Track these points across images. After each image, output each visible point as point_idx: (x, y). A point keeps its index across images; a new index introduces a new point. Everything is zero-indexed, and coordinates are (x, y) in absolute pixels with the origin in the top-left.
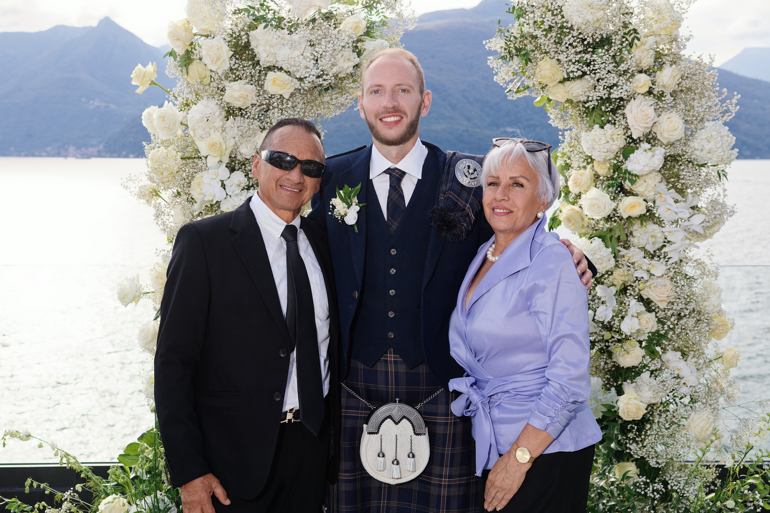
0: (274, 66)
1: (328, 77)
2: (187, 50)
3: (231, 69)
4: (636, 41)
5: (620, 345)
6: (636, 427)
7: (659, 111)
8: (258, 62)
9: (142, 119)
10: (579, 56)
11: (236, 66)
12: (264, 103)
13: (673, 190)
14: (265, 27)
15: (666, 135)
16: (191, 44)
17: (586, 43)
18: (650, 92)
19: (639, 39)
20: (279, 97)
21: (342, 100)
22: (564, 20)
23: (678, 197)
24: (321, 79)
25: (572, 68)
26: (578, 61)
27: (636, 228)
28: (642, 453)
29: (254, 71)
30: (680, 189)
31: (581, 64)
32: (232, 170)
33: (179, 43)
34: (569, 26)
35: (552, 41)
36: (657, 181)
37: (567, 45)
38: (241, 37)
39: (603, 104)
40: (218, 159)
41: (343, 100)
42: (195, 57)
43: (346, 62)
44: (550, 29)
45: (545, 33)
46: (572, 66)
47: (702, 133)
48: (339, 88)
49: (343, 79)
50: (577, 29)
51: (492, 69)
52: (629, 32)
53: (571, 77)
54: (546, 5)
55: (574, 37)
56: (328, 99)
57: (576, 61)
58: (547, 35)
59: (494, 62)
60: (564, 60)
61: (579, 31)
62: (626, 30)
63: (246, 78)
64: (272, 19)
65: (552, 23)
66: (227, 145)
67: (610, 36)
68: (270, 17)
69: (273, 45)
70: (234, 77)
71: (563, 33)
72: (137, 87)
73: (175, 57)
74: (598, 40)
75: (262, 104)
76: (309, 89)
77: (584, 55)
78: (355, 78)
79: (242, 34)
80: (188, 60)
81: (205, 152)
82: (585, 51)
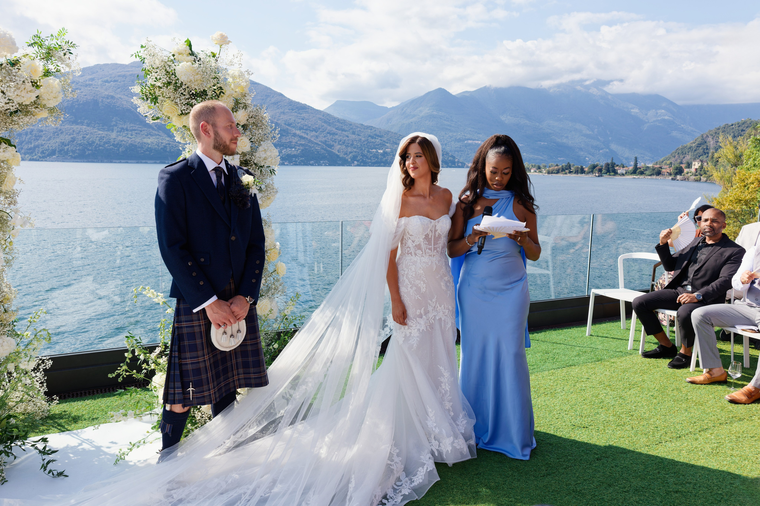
1: (14, 104)
4: (222, 94)
10: (187, 101)
17: (191, 93)
19: (223, 93)
21: (26, 119)
22: (177, 78)
24: (8, 105)
25: (184, 107)
26: (187, 104)
31: (188, 106)
34: (180, 82)
35: (172, 91)
37: (180, 94)
41: (28, 120)
43: (29, 93)
44: (169, 83)
45: (166, 85)
46: (184, 106)
47: (261, 148)
48: (26, 112)
49: (27, 106)
50: (185, 85)
51: (136, 105)
52: (217, 88)
53: (184, 113)
54: (165, 68)
55: (183, 89)
56: (16, 118)
57: (186, 104)
58: (167, 87)
59: (136, 101)
60: (179, 102)
61: (186, 86)
62: (215, 88)
65: (170, 80)
67: (205, 91)
71: (177, 86)
74: (198, 92)
76: (1, 112)
77: (190, 100)
78: (36, 106)
82: (190, 98)
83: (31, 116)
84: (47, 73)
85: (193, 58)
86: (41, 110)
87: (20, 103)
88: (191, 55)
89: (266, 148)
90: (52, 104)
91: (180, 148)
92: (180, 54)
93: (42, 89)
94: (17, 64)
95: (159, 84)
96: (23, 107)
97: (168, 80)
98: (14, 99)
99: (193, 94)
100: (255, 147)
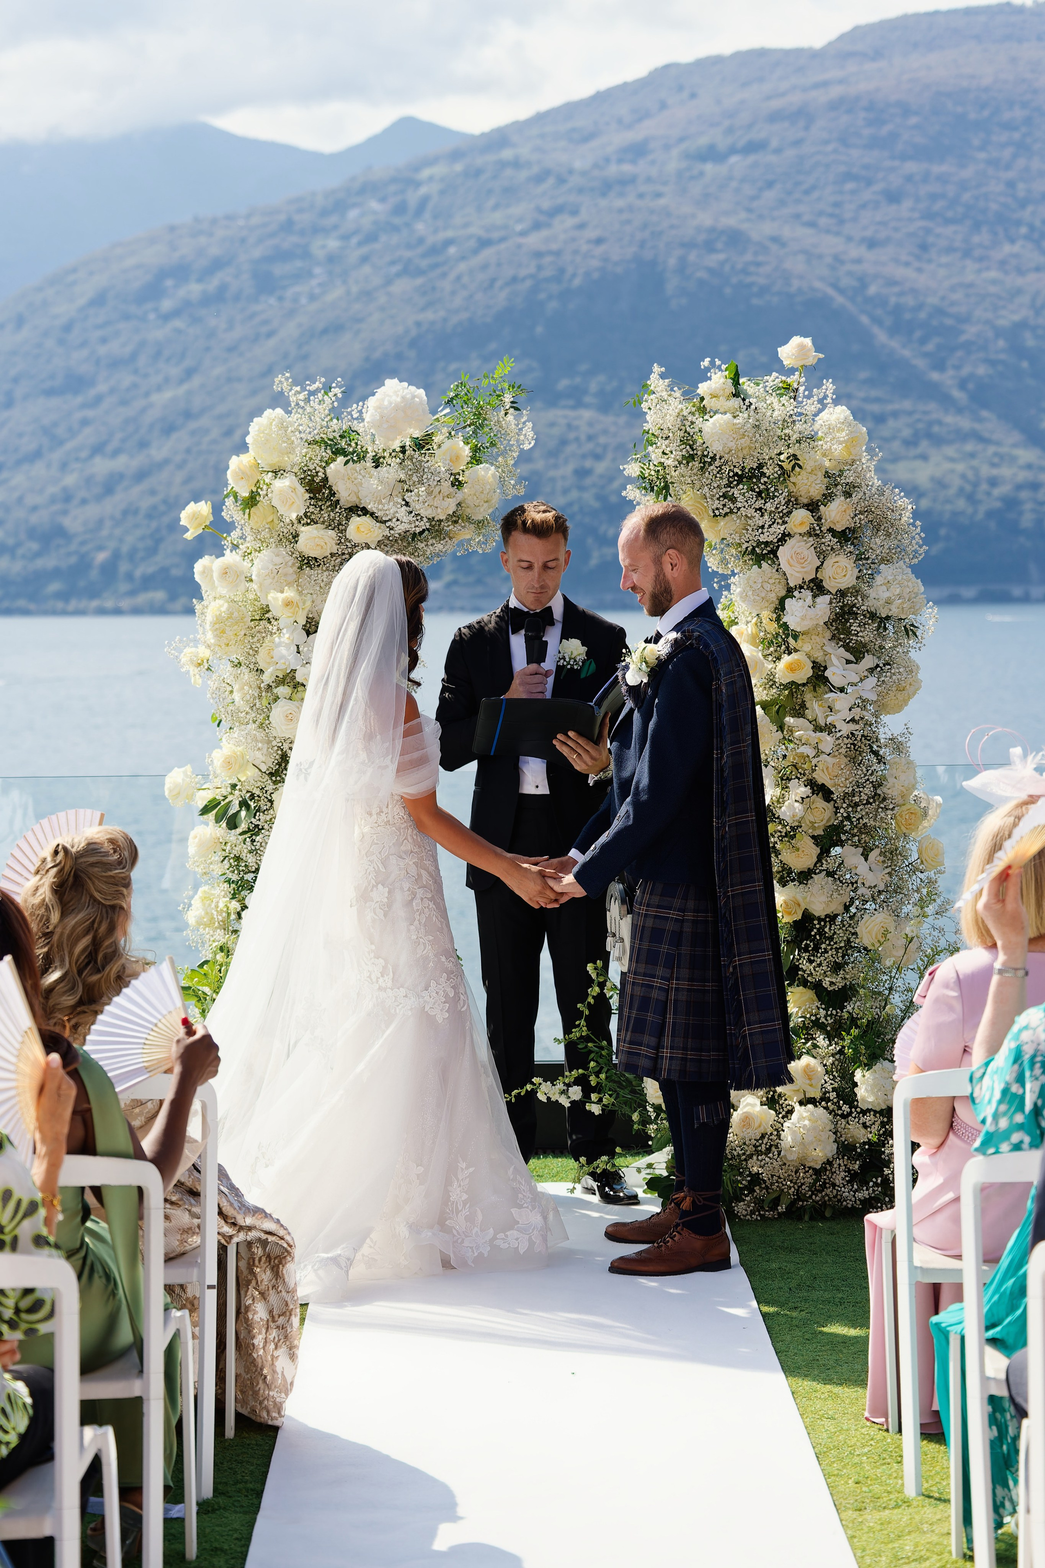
0: (357, 506)
1: (423, 523)
2: (252, 492)
3: (305, 514)
4: (797, 469)
5: (786, 839)
6: (812, 944)
7: (822, 555)
8: (338, 501)
9: (193, 574)
10: (725, 489)
11: (311, 509)
12: (346, 552)
13: (842, 649)
14: (347, 463)
15: (833, 584)
16: (258, 481)
17: (731, 474)
18: (811, 533)
19: (800, 467)
21: (439, 547)
22: (705, 446)
23: (852, 658)
24: (413, 525)
25: (717, 504)
26: (725, 496)
27: (808, 696)
28: (818, 975)
29: (332, 514)
30: (853, 648)
31: (726, 500)
33: (241, 482)
34: (711, 455)
35: (695, 471)
36: (827, 638)
37: (711, 477)
38: (317, 473)
39: (758, 546)
40: (292, 620)
41: (442, 546)
42: (261, 499)
43: (446, 499)
44: (692, 457)
45: (684, 462)
46: (717, 502)
47: (879, 579)
48: (437, 531)
49: (440, 521)
50: (720, 459)
51: (631, 501)
52: (788, 458)
53: (718, 514)
54: (683, 428)
55: (717, 467)
56: (423, 545)
57: (720, 496)
58: (688, 463)
59: (632, 493)
60: (708, 495)
61: (722, 461)
62: (782, 457)
63: (323, 523)
64: (354, 452)
65: (693, 450)
66: (304, 603)
67: (760, 466)
68: (351, 450)
69: (356, 482)
70: (309, 521)
71: (705, 462)
72: (186, 530)
73: (236, 497)
74: (747, 470)
75: (343, 554)
76: (400, 535)
77: (729, 489)
78: (454, 519)
79: (318, 469)
80: (252, 501)
81: (275, 612)
82: (729, 485)
83: (447, 539)
84: (476, 459)
85: (736, 402)
86: (463, 527)
87: (430, 517)
88: (734, 395)
89: (890, 578)
90: (482, 512)
91: (715, 585)
92: (714, 396)
93: (466, 490)
94: (427, 444)
95: (670, 462)
96: (433, 523)
97: (690, 450)
98: (423, 513)
99: (736, 474)
100: (866, 576)
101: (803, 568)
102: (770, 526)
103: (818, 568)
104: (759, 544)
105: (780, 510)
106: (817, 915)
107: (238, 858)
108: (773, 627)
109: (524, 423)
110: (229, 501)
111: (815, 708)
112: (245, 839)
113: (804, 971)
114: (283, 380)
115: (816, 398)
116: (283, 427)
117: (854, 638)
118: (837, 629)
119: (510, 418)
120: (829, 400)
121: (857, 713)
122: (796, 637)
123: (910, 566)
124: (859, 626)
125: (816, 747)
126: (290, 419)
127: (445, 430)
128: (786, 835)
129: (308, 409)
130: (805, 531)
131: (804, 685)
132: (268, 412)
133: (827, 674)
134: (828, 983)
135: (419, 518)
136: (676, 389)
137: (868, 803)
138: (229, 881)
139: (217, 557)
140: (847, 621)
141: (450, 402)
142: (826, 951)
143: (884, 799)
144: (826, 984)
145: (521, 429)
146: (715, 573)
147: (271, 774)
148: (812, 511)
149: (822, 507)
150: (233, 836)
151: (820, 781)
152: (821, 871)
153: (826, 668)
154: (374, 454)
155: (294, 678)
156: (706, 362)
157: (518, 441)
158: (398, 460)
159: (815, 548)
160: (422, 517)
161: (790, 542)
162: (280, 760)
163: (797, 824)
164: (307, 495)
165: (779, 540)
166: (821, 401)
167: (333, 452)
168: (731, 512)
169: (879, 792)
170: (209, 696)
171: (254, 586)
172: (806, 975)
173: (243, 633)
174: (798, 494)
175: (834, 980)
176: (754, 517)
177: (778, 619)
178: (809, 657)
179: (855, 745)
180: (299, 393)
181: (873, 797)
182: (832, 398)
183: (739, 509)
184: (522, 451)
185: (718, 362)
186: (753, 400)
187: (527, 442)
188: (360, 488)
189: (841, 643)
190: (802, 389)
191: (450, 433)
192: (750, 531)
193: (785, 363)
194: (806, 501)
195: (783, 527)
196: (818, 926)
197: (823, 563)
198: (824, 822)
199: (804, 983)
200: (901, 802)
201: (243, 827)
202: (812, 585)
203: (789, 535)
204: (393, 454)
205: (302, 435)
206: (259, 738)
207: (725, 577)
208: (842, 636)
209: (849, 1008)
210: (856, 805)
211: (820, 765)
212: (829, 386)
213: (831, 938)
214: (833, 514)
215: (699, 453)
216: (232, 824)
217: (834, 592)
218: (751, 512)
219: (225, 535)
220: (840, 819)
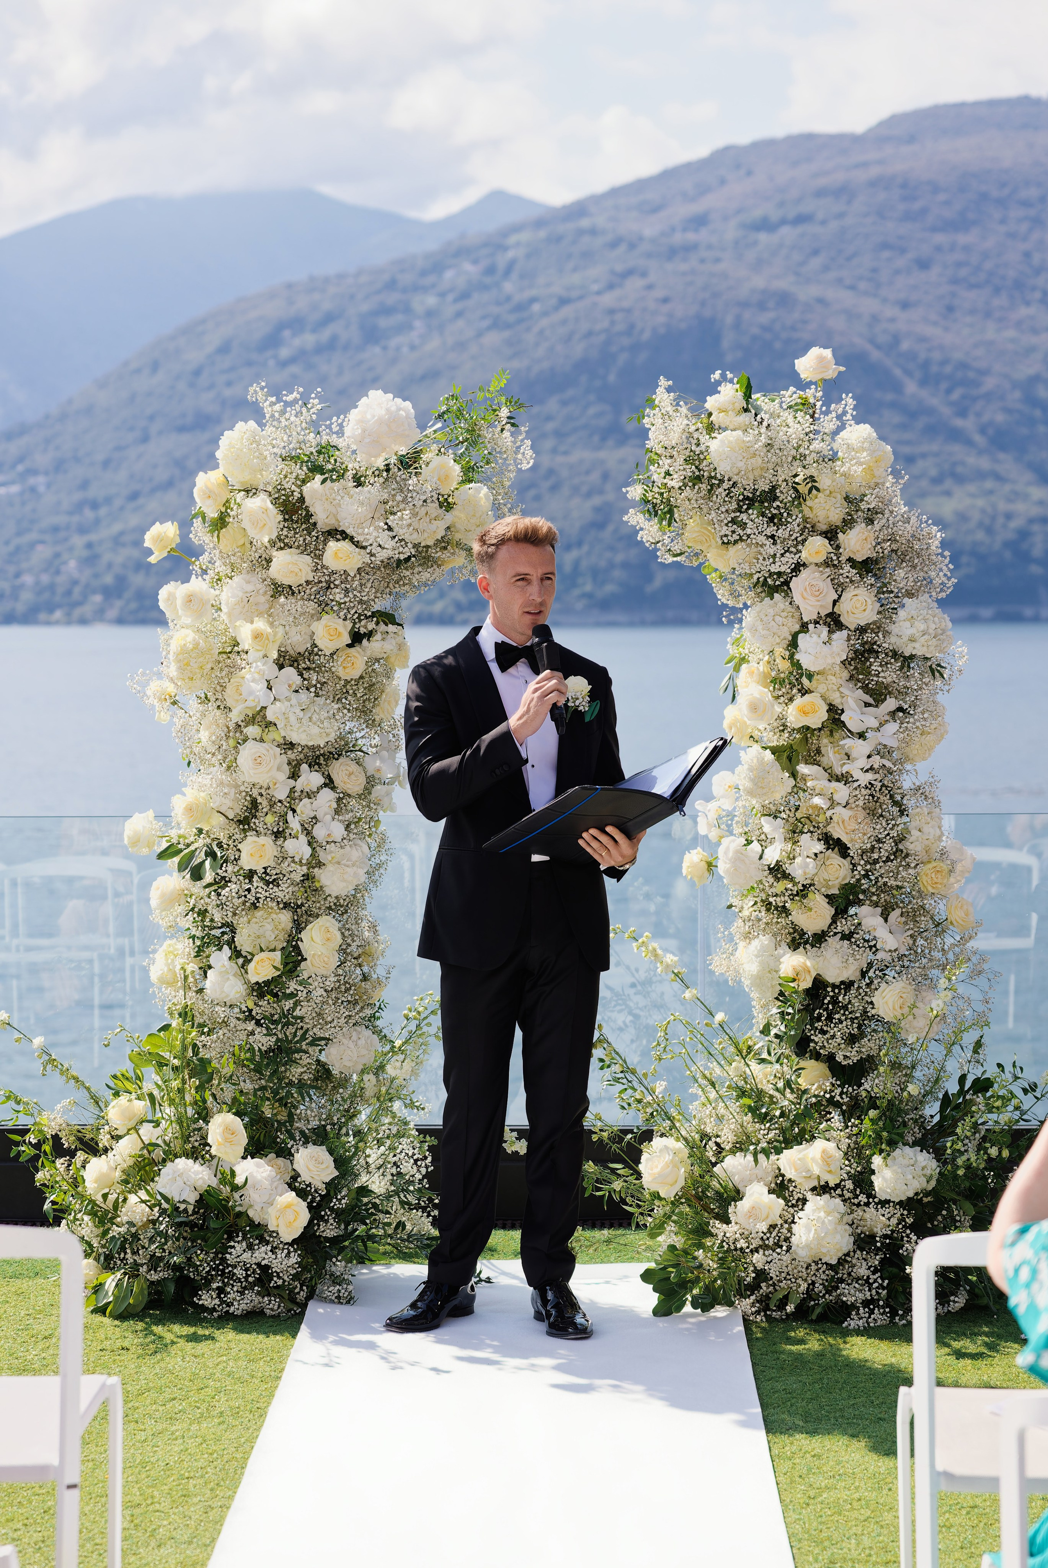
0: (336, 530)
1: (405, 547)
2: (222, 512)
3: (279, 537)
4: (814, 492)
5: (797, 898)
6: (825, 1013)
7: (840, 588)
8: (315, 524)
9: (158, 600)
10: (734, 515)
11: (285, 532)
12: (323, 580)
13: (860, 691)
14: (324, 481)
15: (851, 619)
16: (227, 501)
17: (741, 497)
18: (828, 563)
20: (342, 572)
21: (425, 573)
22: (712, 466)
23: (871, 701)
24: (394, 551)
25: (725, 530)
26: (734, 521)
27: (824, 742)
28: (831, 1047)
29: (308, 538)
30: (873, 690)
31: (735, 526)
32: (281, 667)
33: (209, 502)
34: (719, 476)
35: (702, 494)
36: (844, 679)
37: (719, 501)
38: (293, 492)
39: (770, 577)
40: (261, 654)
41: (428, 574)
42: (231, 520)
43: (433, 522)
44: (698, 479)
45: (690, 484)
46: (725, 528)
47: (903, 614)
48: (424, 558)
49: (427, 547)
50: (729, 480)
51: (633, 526)
52: (804, 480)
53: (726, 541)
54: (689, 446)
55: (725, 490)
56: (408, 573)
57: (729, 522)
58: (694, 485)
59: (635, 518)
60: (715, 521)
61: (731, 483)
62: (797, 479)
63: (298, 547)
64: (333, 470)
65: (699, 470)
66: (275, 636)
67: (774, 488)
68: (330, 467)
69: (335, 502)
70: (282, 545)
71: (712, 486)
72: (150, 552)
73: (204, 518)
74: (758, 493)
75: (320, 582)
76: (382, 562)
77: (738, 514)
78: (443, 544)
79: (293, 487)
80: (221, 522)
81: (246, 644)
82: (739, 510)
83: (434, 566)
84: (467, 478)
85: (747, 418)
86: (453, 554)
87: (416, 542)
88: (745, 411)
89: (914, 613)
92: (722, 411)
93: (456, 512)
94: (415, 462)
95: (675, 483)
96: (420, 549)
97: (696, 471)
98: (407, 537)
99: (748, 498)
100: (887, 611)
101: (818, 601)
102: (782, 555)
103: (835, 602)
104: (771, 574)
105: (793, 538)
106: (831, 980)
107: (203, 913)
108: (785, 666)
109: (522, 441)
110: (197, 523)
111: (831, 756)
112: (210, 893)
113: (816, 1043)
114: (258, 389)
115: (834, 414)
116: (254, 440)
117: (875, 679)
118: (856, 668)
119: (506, 434)
120: (849, 417)
121: (877, 761)
122: (810, 677)
123: (938, 601)
124: (881, 665)
125: (831, 799)
126: (264, 432)
127: (435, 447)
128: (797, 895)
129: (284, 423)
130: (822, 560)
131: (820, 730)
132: (240, 425)
133: (843, 718)
134: (842, 1057)
135: (403, 543)
136: (682, 403)
137: (888, 859)
138: (193, 937)
139: (183, 583)
140: (867, 659)
141: (441, 416)
142: (841, 1022)
143: (907, 855)
144: (839, 1058)
145: (519, 447)
146: (725, 606)
147: (239, 821)
148: (830, 540)
149: (840, 535)
150: (197, 888)
151: (836, 836)
152: (836, 934)
153: (843, 711)
154: (354, 472)
155: (264, 717)
156: (717, 375)
157: (515, 460)
158: (381, 480)
159: (832, 580)
160: (406, 543)
161: (804, 574)
162: (250, 806)
163: (809, 882)
164: (280, 517)
165: (793, 570)
166: (839, 417)
167: (309, 469)
168: (741, 539)
169: (901, 847)
170: (174, 734)
171: (222, 615)
172: (818, 1048)
173: (209, 666)
174: (816, 520)
175: (848, 1054)
176: (765, 545)
177: (791, 657)
178: (825, 700)
179: (873, 796)
180: (275, 404)
181: (894, 854)
182: (852, 415)
183: (749, 536)
184: (520, 471)
185: (729, 375)
186: (766, 417)
187: (525, 462)
188: (339, 509)
189: (860, 684)
190: (819, 404)
191: (439, 451)
192: (761, 561)
193: (803, 376)
194: (824, 528)
195: (797, 556)
196: (831, 994)
197: (840, 596)
198: (840, 880)
199: (817, 1056)
200: (925, 859)
201: (209, 877)
202: (829, 620)
203: (804, 565)
204: (377, 473)
205: (275, 450)
206: (226, 782)
207: (734, 610)
208: (861, 677)
209: (867, 1086)
210: (876, 862)
211: (835, 818)
212: (849, 401)
213: (845, 1008)
214: (852, 543)
215: (706, 474)
216: (197, 874)
217: (852, 628)
218: (761, 539)
219: (193, 559)
220: (858, 877)
